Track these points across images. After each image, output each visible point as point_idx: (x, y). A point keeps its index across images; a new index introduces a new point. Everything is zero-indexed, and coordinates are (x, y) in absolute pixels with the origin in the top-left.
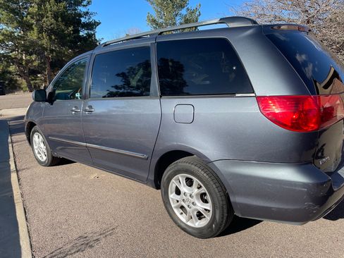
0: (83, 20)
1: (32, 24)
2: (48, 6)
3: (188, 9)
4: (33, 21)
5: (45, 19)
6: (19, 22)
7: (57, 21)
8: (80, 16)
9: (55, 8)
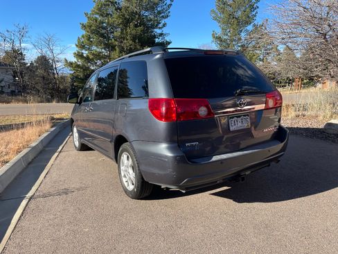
0: (157, 40)
1: (116, 46)
2: (129, 30)
3: (254, 25)
4: (117, 43)
5: (125, 41)
6: (105, 44)
7: (135, 42)
8: (155, 37)
9: (134, 32)
